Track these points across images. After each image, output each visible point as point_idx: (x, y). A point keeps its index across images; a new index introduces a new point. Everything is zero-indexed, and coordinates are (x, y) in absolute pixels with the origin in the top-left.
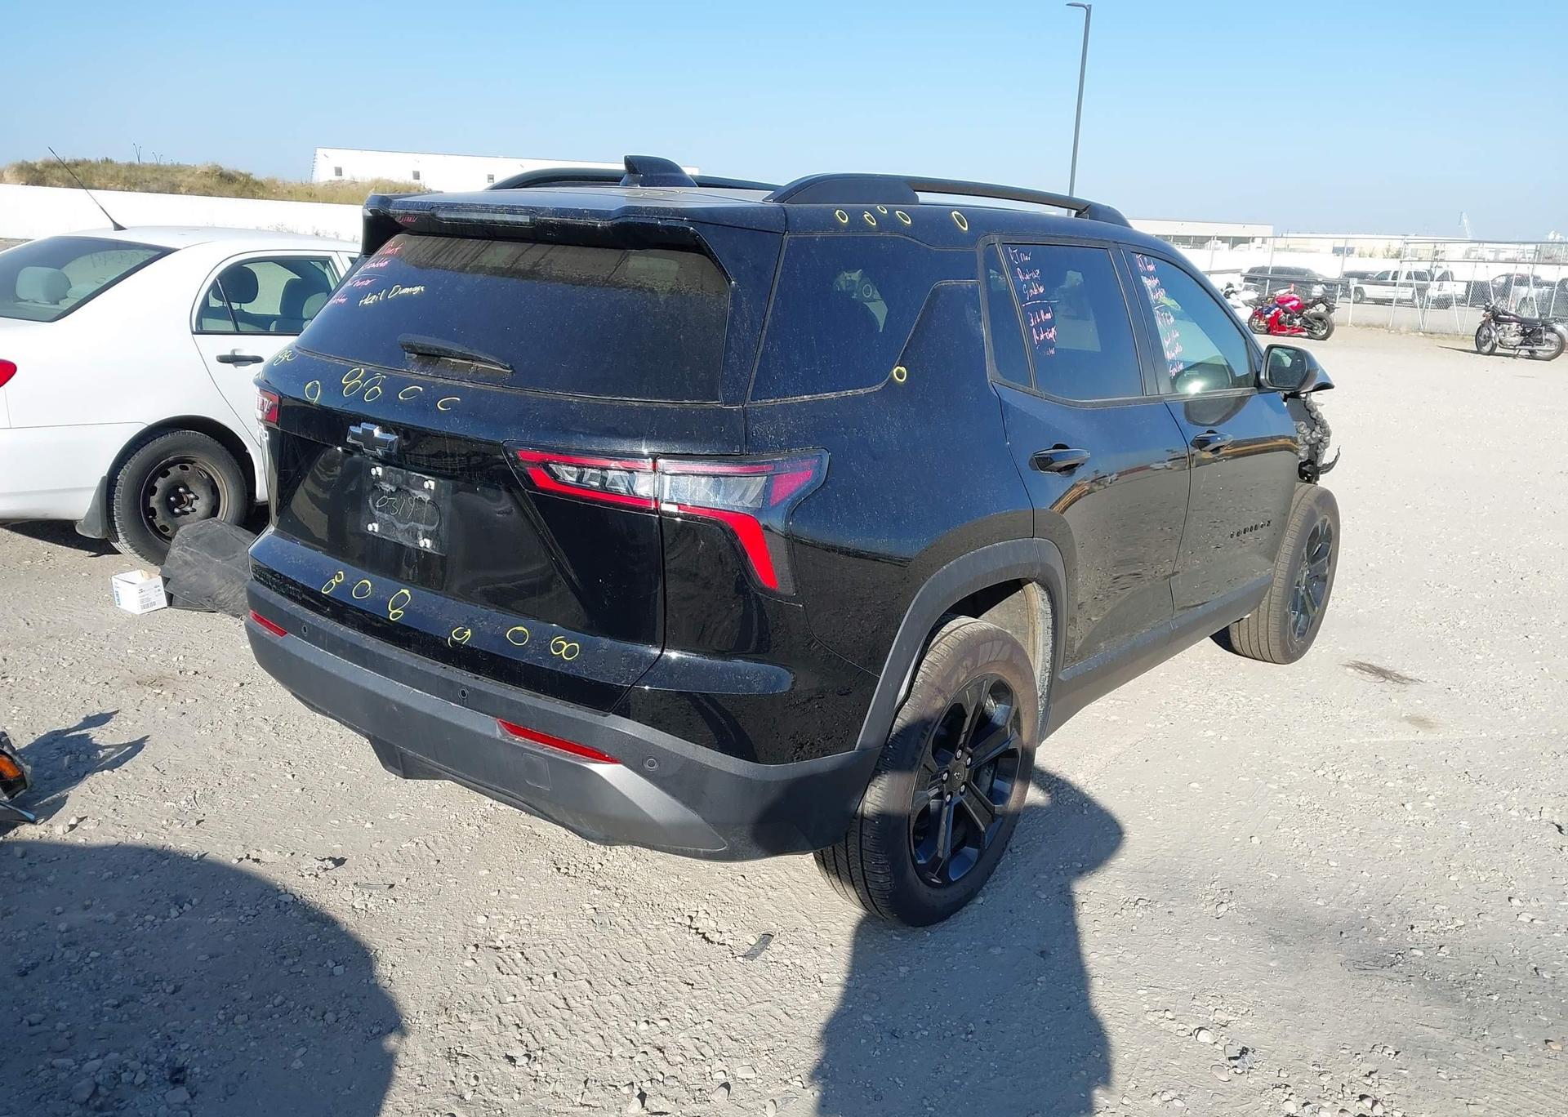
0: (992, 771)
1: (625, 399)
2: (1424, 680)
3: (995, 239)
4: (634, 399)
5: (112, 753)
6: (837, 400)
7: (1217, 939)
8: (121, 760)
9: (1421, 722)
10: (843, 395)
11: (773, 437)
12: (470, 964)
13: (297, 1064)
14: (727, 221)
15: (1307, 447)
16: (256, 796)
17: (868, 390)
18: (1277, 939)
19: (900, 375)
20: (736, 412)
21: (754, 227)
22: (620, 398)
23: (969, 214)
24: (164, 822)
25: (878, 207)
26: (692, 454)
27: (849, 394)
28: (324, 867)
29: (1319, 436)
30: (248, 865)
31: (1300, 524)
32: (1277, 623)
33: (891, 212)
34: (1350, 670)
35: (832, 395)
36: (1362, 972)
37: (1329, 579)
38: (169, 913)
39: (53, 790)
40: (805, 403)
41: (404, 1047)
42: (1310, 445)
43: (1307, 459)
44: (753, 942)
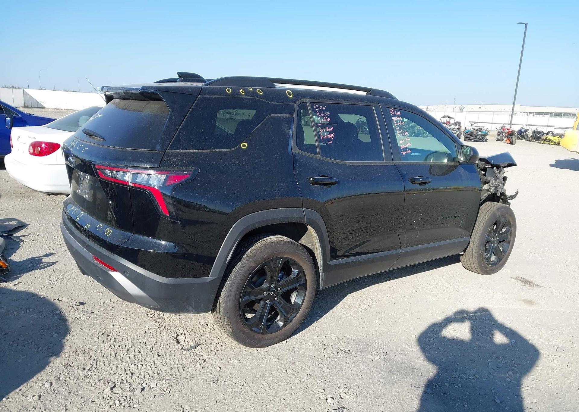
0: (296, 295)
1: (127, 148)
2: (545, 287)
3: (307, 101)
4: (129, 148)
5: (46, 264)
6: (210, 153)
7: (366, 368)
8: (45, 267)
9: (529, 302)
10: (214, 151)
11: (173, 163)
12: (96, 339)
13: (20, 361)
14: (173, 91)
15: (494, 188)
16: (75, 282)
17: (226, 150)
18: (391, 371)
19: (244, 146)
20: (161, 154)
21: (185, 93)
22: (125, 148)
23: (294, 92)
24: (42, 286)
25: (249, 88)
26: (140, 167)
27: (217, 151)
28: (76, 304)
29: (498, 183)
30: (57, 302)
31: (488, 218)
32: (477, 257)
33: (254, 90)
34: (513, 280)
35: (209, 151)
36: (416, 388)
37: (511, 243)
38: (21, 312)
39: (20, 274)
40: (194, 152)
41: (54, 361)
42: (495, 187)
43: (494, 192)
44: (193, 345)
